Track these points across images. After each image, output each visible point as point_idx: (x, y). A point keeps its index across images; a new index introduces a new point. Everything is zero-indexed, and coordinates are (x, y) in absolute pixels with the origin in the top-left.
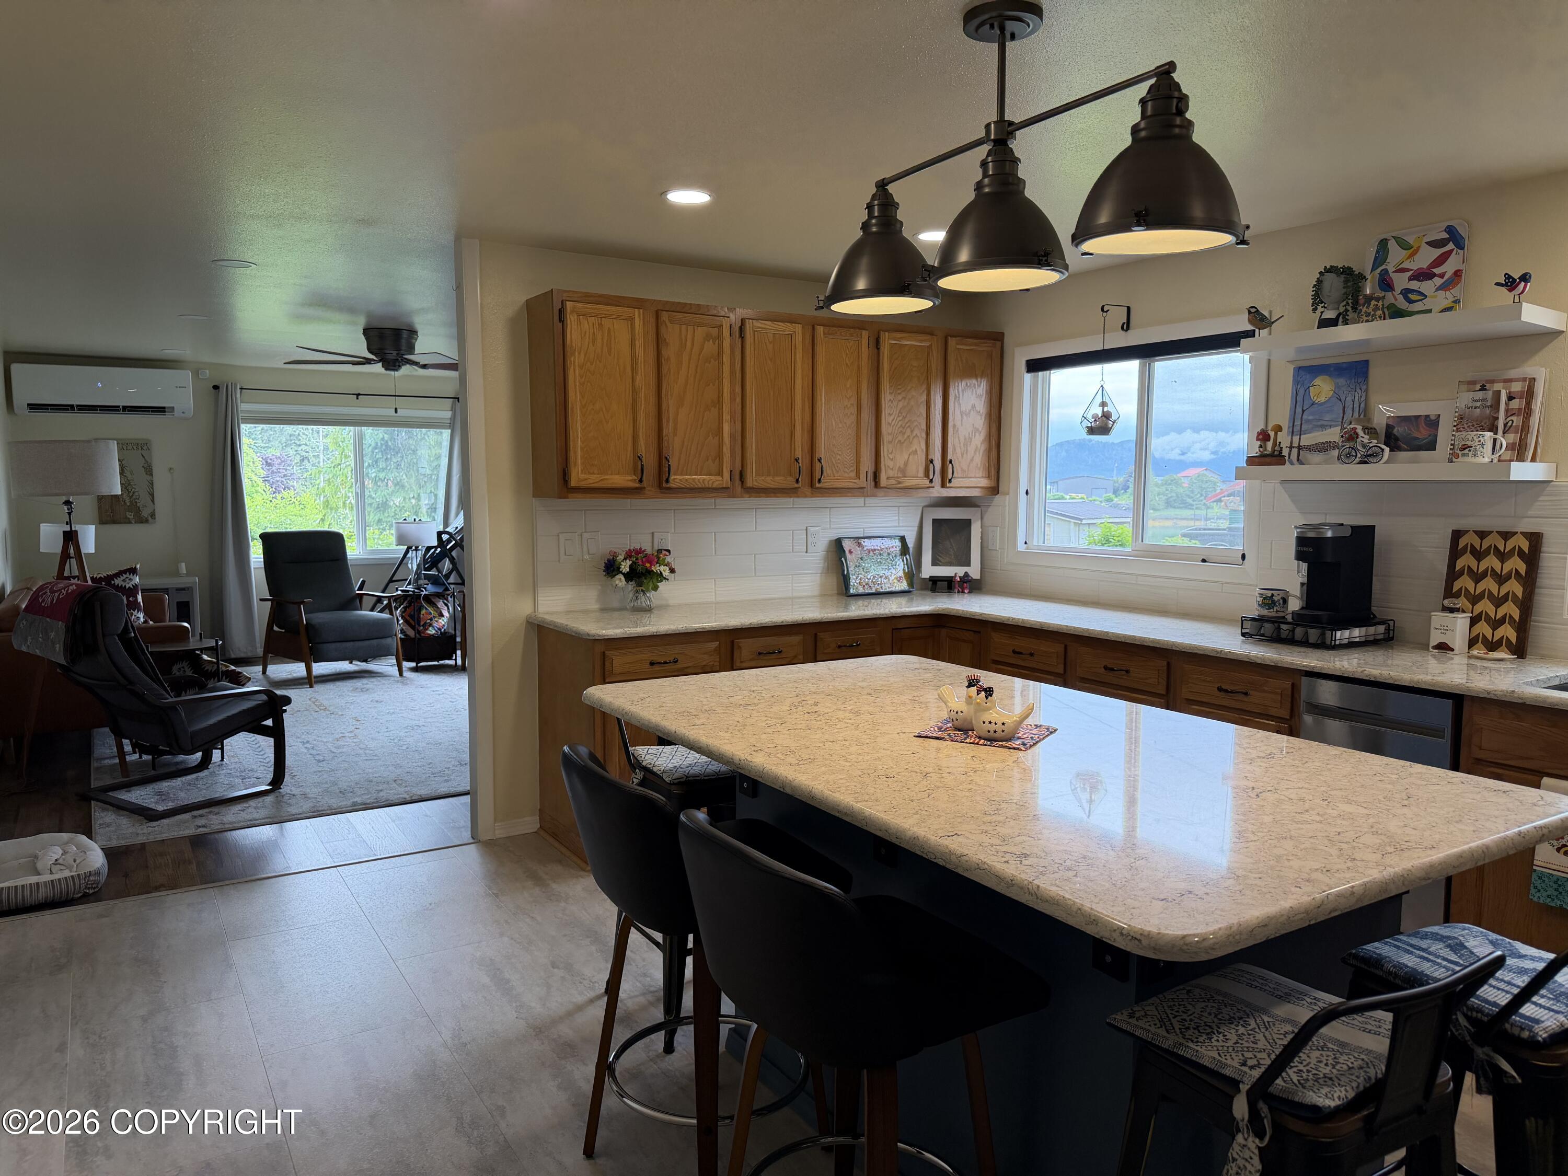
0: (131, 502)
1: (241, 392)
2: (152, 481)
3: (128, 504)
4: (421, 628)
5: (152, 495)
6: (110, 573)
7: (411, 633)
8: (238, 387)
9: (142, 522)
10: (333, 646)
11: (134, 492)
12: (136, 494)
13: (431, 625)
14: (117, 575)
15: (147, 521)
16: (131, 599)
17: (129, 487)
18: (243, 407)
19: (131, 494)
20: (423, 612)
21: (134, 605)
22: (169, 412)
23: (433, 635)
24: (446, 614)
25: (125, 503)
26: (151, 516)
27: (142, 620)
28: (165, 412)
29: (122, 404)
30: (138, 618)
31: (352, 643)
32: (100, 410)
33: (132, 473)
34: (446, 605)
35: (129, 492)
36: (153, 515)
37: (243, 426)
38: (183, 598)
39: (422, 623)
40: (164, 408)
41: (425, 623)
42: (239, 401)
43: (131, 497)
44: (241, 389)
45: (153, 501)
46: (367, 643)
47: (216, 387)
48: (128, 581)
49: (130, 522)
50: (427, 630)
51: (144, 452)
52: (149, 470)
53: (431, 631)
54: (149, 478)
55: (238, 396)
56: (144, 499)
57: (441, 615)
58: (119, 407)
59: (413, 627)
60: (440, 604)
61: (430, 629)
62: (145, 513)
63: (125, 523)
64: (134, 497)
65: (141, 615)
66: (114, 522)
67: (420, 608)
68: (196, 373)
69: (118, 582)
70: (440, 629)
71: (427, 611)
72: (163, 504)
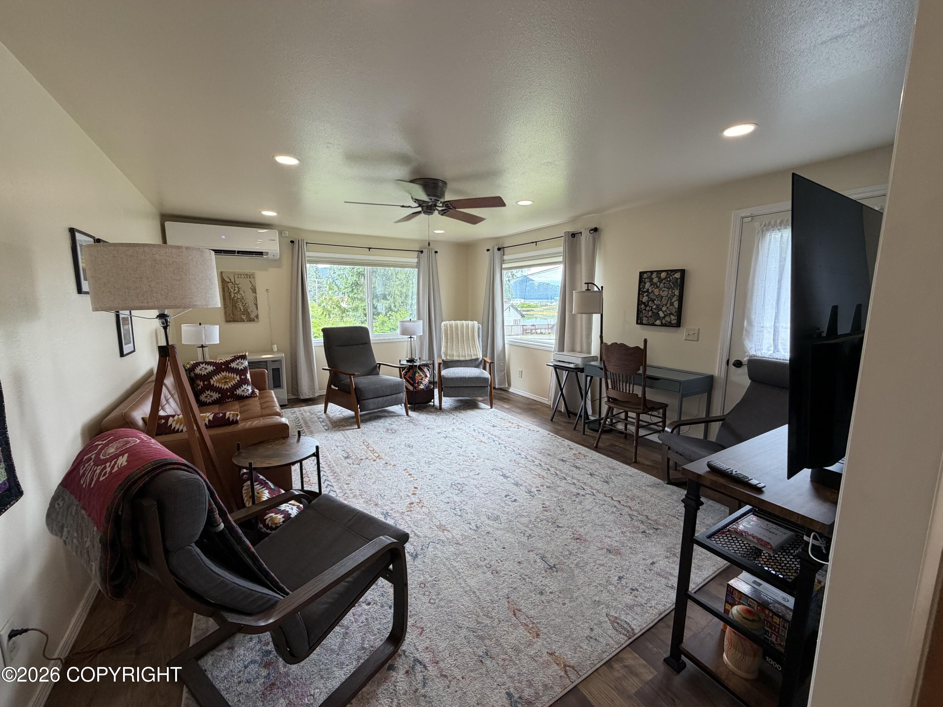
0: (244, 309)
1: (306, 245)
2: (256, 297)
3: (242, 310)
4: (416, 385)
5: (256, 305)
6: (228, 359)
7: (411, 388)
8: (305, 242)
9: (250, 321)
10: (372, 400)
11: (246, 303)
12: (247, 304)
13: (421, 383)
14: (232, 361)
15: (254, 320)
16: (242, 377)
17: (243, 300)
18: (307, 254)
19: (244, 305)
20: (417, 375)
21: (244, 381)
22: (265, 255)
23: (423, 389)
24: (428, 376)
25: (241, 310)
26: (256, 318)
27: (250, 391)
28: (263, 255)
29: (236, 250)
30: (248, 390)
31: (382, 398)
32: (224, 253)
33: (244, 292)
34: (428, 370)
35: (243, 303)
36: (257, 317)
37: (308, 265)
38: (276, 366)
39: (417, 382)
40: (262, 253)
41: (418, 381)
42: (305, 250)
43: (244, 306)
44: (307, 243)
45: (257, 308)
46: (390, 397)
47: (292, 242)
48: (240, 365)
49: (244, 321)
50: (419, 385)
51: (251, 279)
52: (254, 290)
53: (422, 387)
54: (254, 294)
55: (305, 247)
56: (252, 308)
57: (426, 376)
58: (235, 251)
59: (412, 385)
60: (425, 370)
61: (421, 385)
62: (252, 316)
63: (241, 321)
64: (246, 306)
65: (250, 388)
66: (234, 321)
67: (414, 373)
68: (280, 233)
69: (233, 365)
70: (426, 385)
71: (419, 375)
72: (263, 311)
